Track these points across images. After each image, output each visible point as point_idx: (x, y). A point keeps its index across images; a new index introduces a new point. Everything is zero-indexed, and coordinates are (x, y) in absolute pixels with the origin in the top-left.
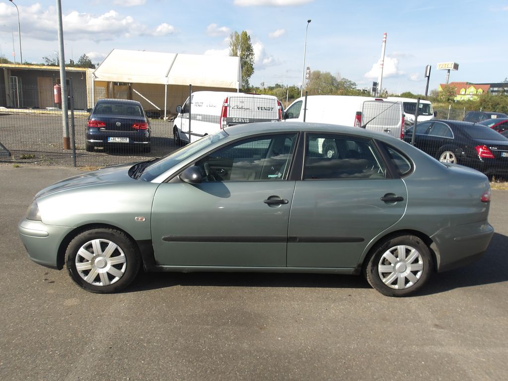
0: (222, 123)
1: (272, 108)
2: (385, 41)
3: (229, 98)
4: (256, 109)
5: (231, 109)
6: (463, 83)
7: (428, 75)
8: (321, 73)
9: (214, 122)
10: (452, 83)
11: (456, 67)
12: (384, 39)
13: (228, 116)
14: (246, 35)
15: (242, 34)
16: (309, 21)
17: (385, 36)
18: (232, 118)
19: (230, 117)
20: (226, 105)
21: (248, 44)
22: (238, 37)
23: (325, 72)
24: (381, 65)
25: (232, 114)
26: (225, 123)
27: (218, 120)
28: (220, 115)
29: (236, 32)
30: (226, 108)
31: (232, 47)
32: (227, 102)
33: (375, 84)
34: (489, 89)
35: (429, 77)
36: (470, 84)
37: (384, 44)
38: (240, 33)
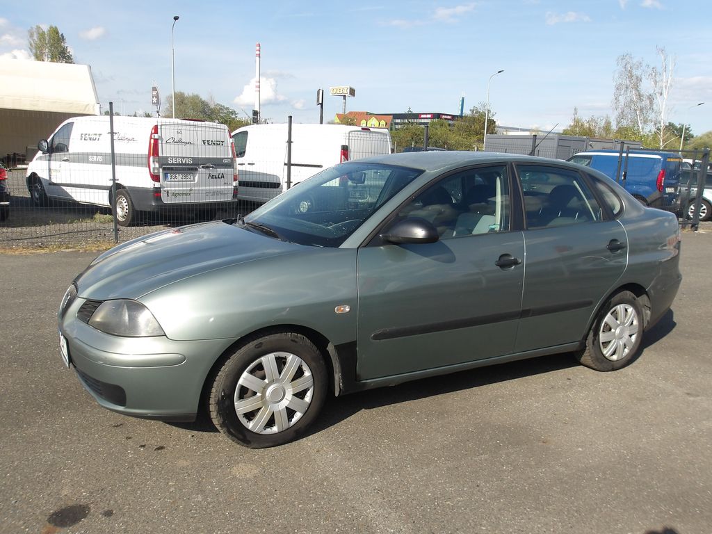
0: (152, 165)
1: (222, 142)
2: (259, 55)
3: (159, 127)
4: (200, 142)
5: (164, 142)
6: (362, 113)
7: (321, 102)
8: (186, 95)
9: (138, 165)
10: (351, 113)
11: (352, 92)
12: (258, 52)
13: (160, 155)
14: (57, 33)
15: (49, 31)
16: (176, 18)
17: (258, 48)
18: (167, 158)
19: (164, 155)
20: (156, 136)
21: (61, 47)
22: (42, 35)
23: (191, 95)
24: (256, 87)
25: (166, 151)
26: (157, 165)
27: (145, 161)
28: (147, 153)
29: (38, 28)
30: (156, 141)
31: (34, 51)
32: (156, 132)
33: (255, 113)
34: (392, 121)
35: (322, 104)
36: (371, 114)
37: (258, 58)
38: (45, 28)
